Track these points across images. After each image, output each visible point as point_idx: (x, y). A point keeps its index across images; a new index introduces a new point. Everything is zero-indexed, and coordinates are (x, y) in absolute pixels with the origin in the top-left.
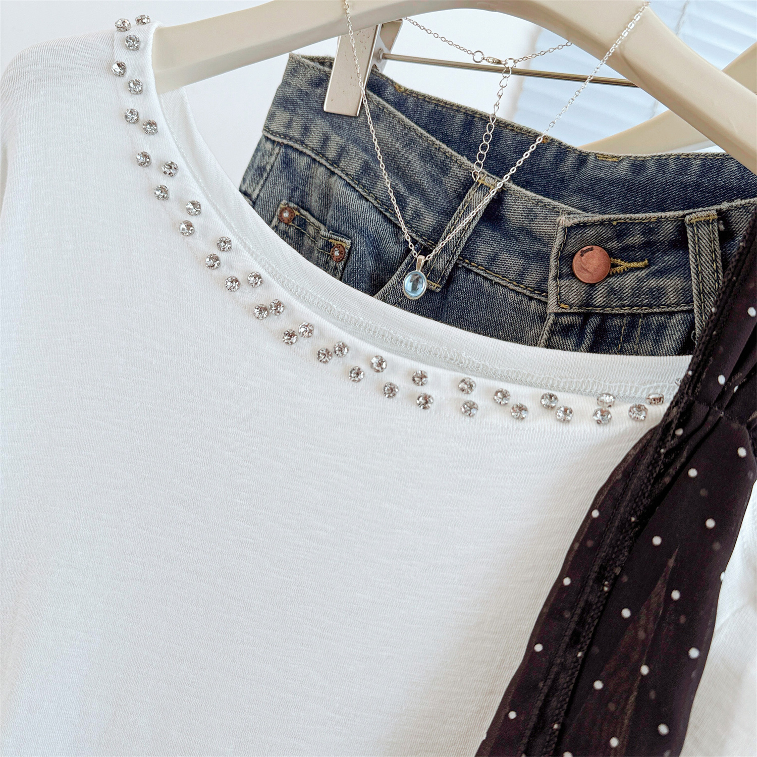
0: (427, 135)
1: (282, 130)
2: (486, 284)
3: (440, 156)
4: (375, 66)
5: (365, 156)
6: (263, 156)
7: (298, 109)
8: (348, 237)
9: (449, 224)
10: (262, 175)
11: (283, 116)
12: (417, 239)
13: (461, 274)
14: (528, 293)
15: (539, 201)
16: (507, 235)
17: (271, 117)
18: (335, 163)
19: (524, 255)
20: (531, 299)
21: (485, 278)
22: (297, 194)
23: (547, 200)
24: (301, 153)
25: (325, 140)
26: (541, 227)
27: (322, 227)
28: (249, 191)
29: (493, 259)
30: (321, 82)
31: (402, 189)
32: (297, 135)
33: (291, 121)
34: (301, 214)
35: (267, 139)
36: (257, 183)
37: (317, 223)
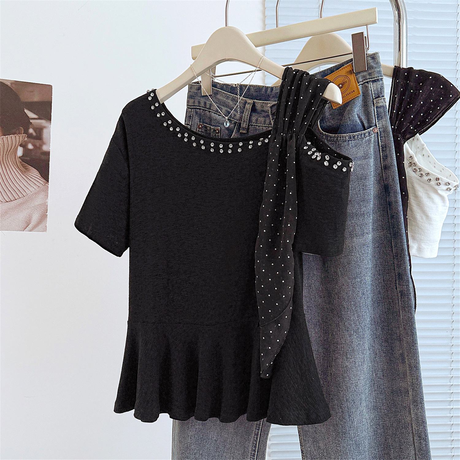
0: (231, 94)
1: (192, 104)
2: (257, 127)
3: (236, 98)
4: (212, 80)
5: (217, 105)
6: (189, 113)
7: (195, 97)
8: (219, 127)
9: (244, 115)
10: (191, 118)
11: (192, 101)
12: (237, 121)
13: (250, 126)
14: (268, 126)
15: (263, 102)
16: (258, 113)
17: (188, 102)
18: (210, 109)
19: (264, 117)
20: (269, 127)
21: (257, 126)
22: (202, 120)
23: (265, 102)
24: (200, 109)
25: (205, 103)
26: (265, 109)
27: (211, 126)
28: (188, 124)
29: (257, 120)
30: (200, 88)
31: (229, 110)
32: (197, 105)
33: (194, 101)
34: (204, 125)
35: (189, 108)
36: (190, 121)
37: (210, 126)
